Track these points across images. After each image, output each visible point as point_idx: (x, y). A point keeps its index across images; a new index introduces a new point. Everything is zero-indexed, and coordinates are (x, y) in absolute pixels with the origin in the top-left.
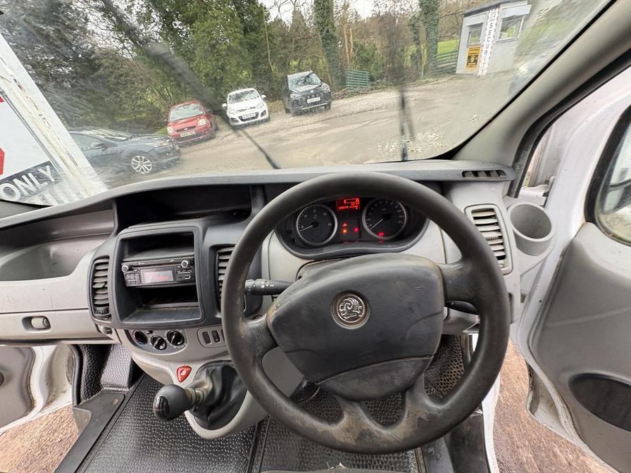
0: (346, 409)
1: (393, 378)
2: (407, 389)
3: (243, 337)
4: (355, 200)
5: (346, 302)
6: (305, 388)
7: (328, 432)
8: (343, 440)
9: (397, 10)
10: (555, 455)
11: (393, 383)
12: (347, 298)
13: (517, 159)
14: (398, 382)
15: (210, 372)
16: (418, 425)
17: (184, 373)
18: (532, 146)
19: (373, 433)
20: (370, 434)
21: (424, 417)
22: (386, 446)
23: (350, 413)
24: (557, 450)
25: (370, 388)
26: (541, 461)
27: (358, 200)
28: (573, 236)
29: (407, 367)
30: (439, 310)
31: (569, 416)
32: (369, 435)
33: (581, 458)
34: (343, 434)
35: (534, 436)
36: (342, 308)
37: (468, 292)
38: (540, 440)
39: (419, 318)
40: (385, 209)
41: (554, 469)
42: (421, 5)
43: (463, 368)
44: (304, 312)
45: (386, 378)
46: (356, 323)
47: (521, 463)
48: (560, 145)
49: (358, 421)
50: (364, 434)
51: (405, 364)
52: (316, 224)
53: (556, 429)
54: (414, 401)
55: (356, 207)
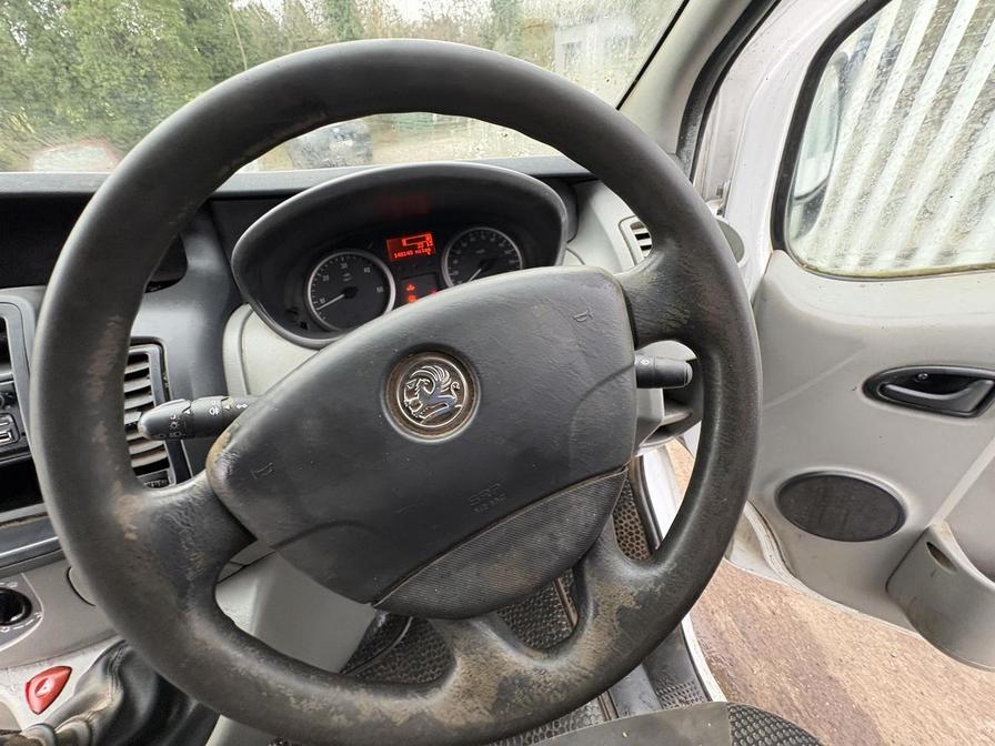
0: (458, 643)
1: (553, 537)
2: (584, 557)
3: (132, 536)
4: (424, 239)
5: (418, 377)
6: (384, 626)
7: (423, 713)
8: (462, 722)
9: (459, 13)
10: (757, 608)
11: (554, 549)
12: (420, 366)
13: (682, 143)
14: (566, 543)
15: (117, 664)
16: (621, 626)
17: (49, 686)
18: (701, 116)
19: (528, 679)
20: (522, 681)
21: (630, 603)
22: (561, 697)
23: (468, 651)
24: (757, 599)
25: (506, 576)
26: (744, 621)
27: (429, 237)
28: (763, 272)
29: (580, 504)
30: (627, 363)
31: (775, 547)
32: (521, 686)
33: (784, 600)
34: (460, 707)
35: (729, 591)
36: (411, 393)
37: (677, 312)
38: (736, 593)
39: (589, 386)
40: (482, 251)
41: (758, 626)
42: (493, 6)
43: (637, 516)
44: (310, 425)
45: (539, 540)
46: (450, 427)
47: (721, 634)
48: (731, 130)
49: (490, 661)
50: (509, 688)
51: (574, 498)
52: (350, 292)
53: (759, 571)
54: (604, 575)
55: (428, 251)
